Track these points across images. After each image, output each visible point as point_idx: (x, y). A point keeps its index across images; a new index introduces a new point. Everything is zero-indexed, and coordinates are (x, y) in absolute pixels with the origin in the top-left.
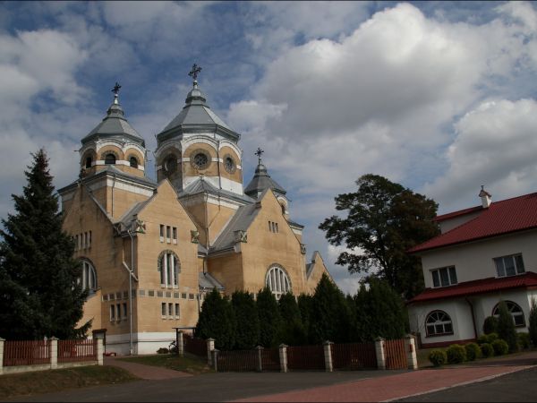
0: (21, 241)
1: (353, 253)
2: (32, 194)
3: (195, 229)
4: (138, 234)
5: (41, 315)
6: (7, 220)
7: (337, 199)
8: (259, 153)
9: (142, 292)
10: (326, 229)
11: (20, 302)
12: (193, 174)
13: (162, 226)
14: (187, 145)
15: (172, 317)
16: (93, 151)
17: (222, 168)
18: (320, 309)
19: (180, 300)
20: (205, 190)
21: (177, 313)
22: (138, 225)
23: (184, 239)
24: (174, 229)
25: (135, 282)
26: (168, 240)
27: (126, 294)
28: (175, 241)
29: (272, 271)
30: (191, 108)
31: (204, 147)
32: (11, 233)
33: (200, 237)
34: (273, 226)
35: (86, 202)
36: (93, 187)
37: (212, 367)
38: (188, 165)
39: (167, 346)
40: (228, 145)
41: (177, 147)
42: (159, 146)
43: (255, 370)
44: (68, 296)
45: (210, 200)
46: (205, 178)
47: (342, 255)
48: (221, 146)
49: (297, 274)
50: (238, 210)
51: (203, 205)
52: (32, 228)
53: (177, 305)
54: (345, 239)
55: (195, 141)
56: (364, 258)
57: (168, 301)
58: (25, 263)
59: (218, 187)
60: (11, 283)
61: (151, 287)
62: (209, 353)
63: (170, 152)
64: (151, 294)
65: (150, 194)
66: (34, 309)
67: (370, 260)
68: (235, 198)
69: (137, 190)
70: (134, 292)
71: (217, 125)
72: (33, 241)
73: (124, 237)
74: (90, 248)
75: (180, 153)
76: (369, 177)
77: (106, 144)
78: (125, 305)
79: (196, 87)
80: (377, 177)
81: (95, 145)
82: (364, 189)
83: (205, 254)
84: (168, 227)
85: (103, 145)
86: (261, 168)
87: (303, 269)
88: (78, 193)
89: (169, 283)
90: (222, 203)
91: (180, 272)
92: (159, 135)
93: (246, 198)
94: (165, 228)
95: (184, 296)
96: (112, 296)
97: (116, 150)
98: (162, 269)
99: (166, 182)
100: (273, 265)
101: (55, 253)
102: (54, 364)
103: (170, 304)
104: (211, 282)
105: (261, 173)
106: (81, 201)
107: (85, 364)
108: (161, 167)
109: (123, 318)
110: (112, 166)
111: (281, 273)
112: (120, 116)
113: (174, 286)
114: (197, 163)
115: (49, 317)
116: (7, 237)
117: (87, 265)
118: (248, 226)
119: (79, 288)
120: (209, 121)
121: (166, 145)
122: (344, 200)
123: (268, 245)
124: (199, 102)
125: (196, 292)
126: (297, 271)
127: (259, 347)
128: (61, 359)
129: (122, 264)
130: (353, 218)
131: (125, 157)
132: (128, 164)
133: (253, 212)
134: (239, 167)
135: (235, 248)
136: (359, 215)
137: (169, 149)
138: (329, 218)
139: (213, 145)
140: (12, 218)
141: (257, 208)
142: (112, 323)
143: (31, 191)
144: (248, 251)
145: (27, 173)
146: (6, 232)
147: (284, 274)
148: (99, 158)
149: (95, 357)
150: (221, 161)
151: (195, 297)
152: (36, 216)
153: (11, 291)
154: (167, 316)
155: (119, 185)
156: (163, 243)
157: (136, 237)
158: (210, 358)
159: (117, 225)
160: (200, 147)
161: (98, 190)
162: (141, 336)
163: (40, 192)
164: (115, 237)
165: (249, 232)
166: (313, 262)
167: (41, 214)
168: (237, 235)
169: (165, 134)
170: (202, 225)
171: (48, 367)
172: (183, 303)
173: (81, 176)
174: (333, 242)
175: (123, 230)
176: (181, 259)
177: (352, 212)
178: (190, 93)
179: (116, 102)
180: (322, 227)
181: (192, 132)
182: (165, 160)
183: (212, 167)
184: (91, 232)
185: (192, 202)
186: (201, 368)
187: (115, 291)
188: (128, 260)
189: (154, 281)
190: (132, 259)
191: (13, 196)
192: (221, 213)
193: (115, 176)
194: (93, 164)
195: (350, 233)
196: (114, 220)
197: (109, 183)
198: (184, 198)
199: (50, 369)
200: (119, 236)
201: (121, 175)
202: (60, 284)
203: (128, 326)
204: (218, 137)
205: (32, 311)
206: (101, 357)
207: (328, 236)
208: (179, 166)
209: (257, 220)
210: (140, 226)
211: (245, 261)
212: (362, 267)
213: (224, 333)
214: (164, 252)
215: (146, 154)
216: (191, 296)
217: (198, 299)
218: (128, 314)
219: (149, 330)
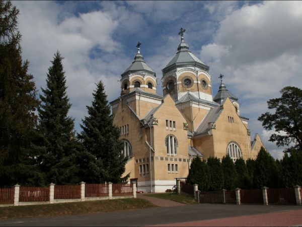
0: (92, 130)
1: (279, 134)
2: (97, 105)
3: (185, 122)
4: (154, 126)
5: (103, 170)
6: (84, 120)
7: (269, 102)
8: (221, 77)
9: (157, 158)
10: (262, 120)
11: (92, 163)
12: (183, 91)
13: (167, 121)
14: (180, 74)
15: (173, 172)
16: (128, 80)
17: (200, 86)
18: (260, 168)
19: (178, 162)
20: (191, 99)
21: (176, 170)
22: (154, 121)
23: (180, 128)
24: (174, 122)
25: (153, 152)
26: (171, 129)
27: (148, 159)
28: (174, 129)
29: (231, 145)
30: (181, 54)
31: (189, 75)
32: (86, 126)
33: (188, 126)
34: (231, 119)
35: (125, 109)
36: (129, 100)
37: (197, 200)
38: (181, 86)
39: (171, 188)
40: (203, 73)
41: (174, 75)
42: (164, 76)
43: (222, 203)
44: (117, 160)
45: (194, 105)
46: (190, 93)
47: (273, 135)
48: (199, 74)
49: (245, 147)
50: (210, 111)
51: (190, 108)
53: (176, 165)
54: (274, 126)
55: (184, 72)
56: (286, 137)
57: (171, 163)
58: (95, 142)
59: (198, 98)
60: (88, 153)
61: (162, 155)
62: (195, 192)
63: (170, 79)
64: (162, 159)
65: (160, 103)
67: (290, 138)
68: (208, 104)
69: (153, 101)
70: (152, 158)
71: (196, 62)
72: (98, 130)
73: (146, 128)
74: (128, 134)
75: (176, 79)
76: (288, 88)
77: (135, 76)
78: (148, 165)
79: (183, 41)
80: (293, 88)
81: (128, 77)
82: (285, 96)
83: (192, 136)
84: (171, 121)
85: (133, 77)
86: (223, 85)
87: (249, 144)
88: (120, 104)
89: (172, 153)
90: (201, 107)
91: (178, 146)
92: (164, 70)
93: (214, 103)
94: (169, 122)
95: (180, 160)
96: (140, 160)
97: (140, 79)
98: (167, 145)
99: (168, 96)
100: (231, 142)
101: (109, 137)
102: (111, 197)
103: (172, 165)
104: (195, 152)
105: (223, 89)
106: (122, 108)
107: (127, 197)
108: (165, 87)
109: (147, 172)
110: (138, 88)
111: (236, 146)
112: (141, 60)
113: (174, 154)
114: (186, 84)
115: (107, 172)
116: (85, 129)
117: (126, 143)
118: (216, 119)
119: (122, 156)
120: (191, 60)
121: (168, 75)
122: (273, 103)
123: (228, 130)
124: (185, 49)
125: (187, 158)
126: (246, 146)
127: (224, 190)
128: (114, 194)
129: (146, 143)
130: (279, 113)
131: (146, 83)
132: (147, 86)
133: (219, 111)
134: (209, 85)
135: (209, 132)
136: (282, 111)
137: (170, 77)
138: (264, 114)
139: (194, 73)
140: (87, 119)
141: (221, 109)
142: (141, 175)
143: (96, 103)
144: (216, 134)
145: (93, 94)
146: (84, 126)
147: (238, 147)
148: (131, 84)
149: (132, 193)
150: (199, 82)
151: (186, 160)
152: (99, 117)
153: (87, 157)
154: (171, 171)
155: (142, 99)
156: (168, 130)
157: (153, 127)
158: (195, 195)
159: (142, 121)
160: (187, 75)
161: (131, 102)
162: (156, 182)
163: (101, 104)
164: (141, 128)
165: (217, 123)
166: (255, 140)
167: (102, 116)
168: (210, 125)
169: (167, 69)
170: (190, 120)
171: (107, 198)
172: (180, 164)
173: (121, 95)
174: (267, 128)
175: (145, 123)
176: (178, 139)
177: (278, 109)
178: (180, 45)
179: (139, 52)
180: (260, 119)
181: (184, 67)
182: (167, 83)
183: (194, 86)
184: (128, 125)
185: (184, 106)
186: (190, 201)
187: (142, 157)
188: (149, 140)
189: (163, 152)
190: (151, 140)
191: (87, 106)
192: (201, 113)
193: (140, 93)
194: (128, 87)
195: (277, 122)
196: (141, 118)
197: (137, 97)
198: (179, 105)
199: (109, 199)
200: (143, 127)
201: (144, 93)
202: (113, 154)
203: (149, 177)
204: (197, 69)
205: (98, 168)
206: (135, 194)
207: (264, 124)
208: (175, 86)
209: (221, 116)
210: (155, 121)
211: (215, 139)
212: (285, 143)
213: (203, 181)
214: (168, 135)
215: (157, 81)
216: (184, 160)
217: (188, 162)
218: (149, 170)
219: (161, 179)
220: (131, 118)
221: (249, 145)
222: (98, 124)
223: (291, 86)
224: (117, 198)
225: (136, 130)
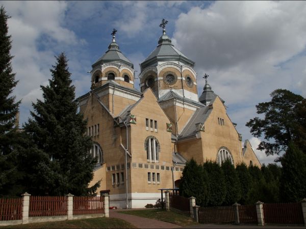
0: (45, 117)
1: (268, 142)
2: (56, 86)
3: (169, 122)
4: (131, 124)
5: (60, 176)
6: (36, 103)
7: (257, 107)
8: (206, 77)
9: (135, 165)
10: (251, 126)
11: (43, 164)
12: (165, 88)
13: (147, 119)
14: (161, 69)
15: (155, 183)
16: (100, 72)
17: (184, 84)
19: (160, 171)
20: (173, 98)
21: (158, 180)
22: (131, 118)
23: (162, 129)
24: (156, 122)
25: (130, 157)
26: (152, 129)
27: (123, 166)
28: (156, 130)
29: (221, 151)
30: (162, 47)
31: (172, 70)
32: (39, 113)
33: (172, 127)
34: (221, 121)
35: (95, 105)
36: (100, 95)
37: (195, 219)
38: (162, 82)
39: (154, 203)
40: (188, 69)
41: (154, 70)
42: (142, 72)
43: (234, 223)
45: (177, 104)
46: (173, 90)
47: (261, 144)
48: (183, 69)
49: (237, 154)
50: (196, 111)
51: (173, 107)
52: (54, 109)
53: (158, 174)
54: (263, 133)
55: (166, 66)
56: (276, 146)
57: (152, 171)
58: (49, 135)
59: (182, 96)
61: (141, 161)
62: (191, 209)
63: (149, 74)
64: (141, 166)
65: (137, 99)
66: (55, 171)
67: (281, 146)
68: (194, 103)
69: (130, 97)
70: (129, 165)
71: (180, 56)
72: (55, 118)
73: (121, 127)
74: (98, 136)
75: (157, 74)
76: (279, 91)
77: (108, 66)
78: (122, 173)
79: (165, 33)
80: (285, 91)
81: (101, 67)
82: (275, 101)
83: (176, 140)
84: (151, 121)
85: (106, 67)
86: (208, 86)
88: (90, 99)
89: (153, 159)
90: (185, 106)
91: (159, 151)
92: (142, 64)
93: (200, 104)
94: (149, 121)
95: (163, 168)
96: (113, 168)
97: (115, 70)
98: (147, 149)
99: (149, 90)
100: (222, 148)
103: (153, 174)
104: (180, 158)
105: (208, 90)
106: (92, 104)
107: (95, 216)
108: (143, 84)
109: (121, 182)
110: (113, 81)
111: (227, 153)
112: (117, 49)
113: (156, 161)
114: (168, 81)
115: (66, 177)
116: (37, 118)
117: (96, 147)
118: (205, 120)
119: (90, 157)
120: (175, 54)
121: (147, 70)
122: (262, 107)
123: (218, 134)
124: (167, 42)
125: (170, 165)
127: (237, 204)
129: (121, 146)
130: (269, 118)
131: (121, 75)
132: (123, 79)
133: (207, 111)
134: (195, 83)
135: (197, 135)
136: (272, 116)
137: (149, 72)
138: (253, 119)
139: (178, 69)
140: (40, 103)
141: (210, 109)
142: (114, 186)
143: (55, 83)
144: (206, 137)
145: (51, 71)
146: (36, 113)
147: (229, 154)
148: (104, 76)
149: (102, 210)
150: (184, 79)
151: (170, 169)
152: (58, 100)
154: (151, 182)
155: (117, 93)
156: (148, 131)
157: (130, 126)
158: (192, 212)
159: (117, 119)
160: (169, 70)
161: (103, 97)
162: (134, 195)
163: (62, 83)
164: (115, 127)
165: (206, 124)
166: (245, 147)
167: (61, 99)
168: (198, 127)
169: (146, 63)
170: (173, 121)
171: (65, 218)
172: (162, 173)
173: (91, 88)
174: (255, 135)
175: (121, 121)
176: (160, 142)
177: (267, 115)
178: (161, 37)
179: (114, 41)
180: (248, 125)
181: (166, 61)
182: (146, 79)
183: (178, 83)
184: (98, 125)
185: (166, 105)
186: (186, 220)
187: (115, 164)
188: (125, 142)
189: (142, 157)
190: (127, 142)
191: (41, 86)
192: (186, 113)
193: (114, 87)
194: (100, 80)
195: (269, 129)
196: (114, 116)
197: (111, 91)
198: (161, 103)
199: (67, 220)
200: (118, 126)
201: (119, 86)
202: (76, 152)
203: (125, 188)
204: (181, 64)
205: (53, 173)
206: (107, 211)
207: (252, 131)
208: (156, 83)
209: (210, 117)
210: (133, 119)
211: (204, 144)
212: (274, 151)
213: (202, 193)
214: (148, 137)
215: (134, 74)
216: (168, 168)
217: (172, 170)
218: (124, 180)
219: (139, 191)
220: (103, 116)
221: (240, 151)
222: (55, 110)
223: (283, 89)
224: (80, 217)
225: (109, 131)
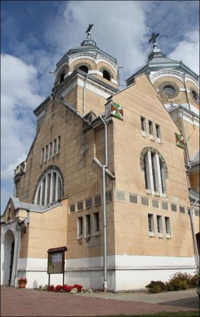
3: (178, 132)
9: (121, 195)
13: (143, 119)
15: (161, 235)
17: (190, 97)
21: (167, 231)
22: (113, 109)
23: (169, 141)
24: (157, 126)
25: (111, 179)
26: (151, 137)
27: (98, 199)
28: (158, 140)
31: (171, 80)
36: (64, 94)
40: (192, 80)
45: (185, 118)
48: (187, 79)
53: (167, 219)
55: (162, 75)
57: (155, 213)
61: (133, 190)
64: (133, 199)
70: (110, 195)
77: (79, 57)
78: (97, 215)
81: (68, 59)
84: (150, 123)
85: (76, 59)
88: (51, 105)
89: (156, 189)
90: (196, 123)
91: (167, 177)
94: (147, 122)
95: (174, 208)
96: (80, 206)
97: (89, 62)
98: (145, 169)
103: (159, 217)
106: (53, 110)
109: (94, 233)
113: (161, 194)
114: (166, 93)
117: (55, 174)
124: (159, 55)
125: (186, 204)
129: (94, 161)
139: (180, 78)
142: (80, 242)
148: (72, 70)
150: (188, 91)
151: (186, 211)
154: (155, 233)
155: (91, 87)
156: (144, 139)
157: (111, 122)
159: (88, 116)
160: (167, 80)
161: (69, 95)
162: (120, 260)
164: (85, 132)
172: (174, 216)
173: (53, 90)
175: (94, 119)
176: (168, 162)
183: (180, 96)
184: (59, 137)
187: (83, 198)
188: (101, 154)
189: (137, 184)
193: (86, 76)
194: (65, 77)
197: (80, 83)
200: (90, 128)
203: (101, 245)
210: (117, 110)
214: (147, 149)
216: (182, 210)
217: (189, 213)
218: (101, 227)
219: (131, 252)
220: (66, 122)
225: (74, 142)
